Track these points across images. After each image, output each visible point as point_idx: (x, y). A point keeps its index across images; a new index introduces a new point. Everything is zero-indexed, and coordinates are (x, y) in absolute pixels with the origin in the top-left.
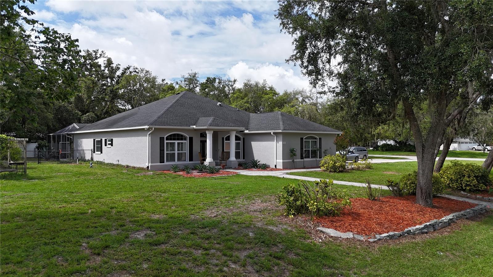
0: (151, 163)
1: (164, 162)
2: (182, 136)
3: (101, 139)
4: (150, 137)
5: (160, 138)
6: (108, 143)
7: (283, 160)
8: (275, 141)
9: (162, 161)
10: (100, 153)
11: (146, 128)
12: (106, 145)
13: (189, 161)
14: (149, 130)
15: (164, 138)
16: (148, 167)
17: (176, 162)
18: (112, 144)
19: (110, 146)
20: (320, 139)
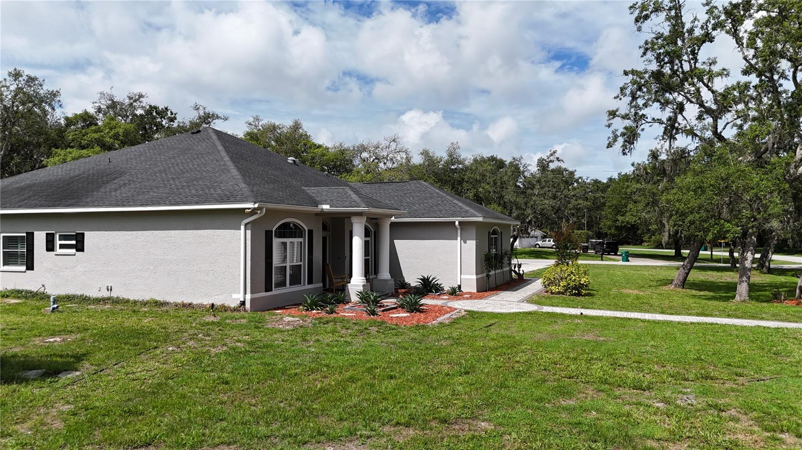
0: (252, 293)
1: (272, 291)
2: (296, 226)
4: (249, 232)
5: (266, 231)
6: (58, 242)
7: (476, 274)
8: (459, 238)
9: (268, 287)
10: (24, 268)
11: (249, 209)
14: (254, 212)
15: (272, 231)
16: (243, 303)
17: (288, 289)
18: (80, 247)
19: (73, 251)
20: (501, 232)
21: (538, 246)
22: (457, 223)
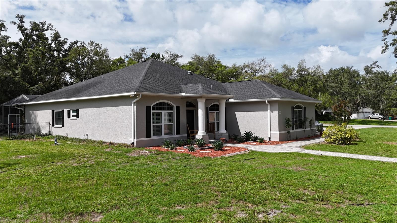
0: (137, 138)
1: (151, 137)
2: (168, 105)
3: (63, 111)
4: (135, 107)
5: (147, 107)
6: (72, 114)
7: (279, 131)
8: (269, 110)
9: (149, 135)
10: (61, 126)
11: (132, 95)
12: (69, 117)
13: (177, 134)
14: (135, 97)
15: (150, 107)
16: (133, 143)
17: (163, 136)
18: (78, 116)
19: (75, 118)
20: (305, 108)
21: (369, 118)
22: (266, 102)
